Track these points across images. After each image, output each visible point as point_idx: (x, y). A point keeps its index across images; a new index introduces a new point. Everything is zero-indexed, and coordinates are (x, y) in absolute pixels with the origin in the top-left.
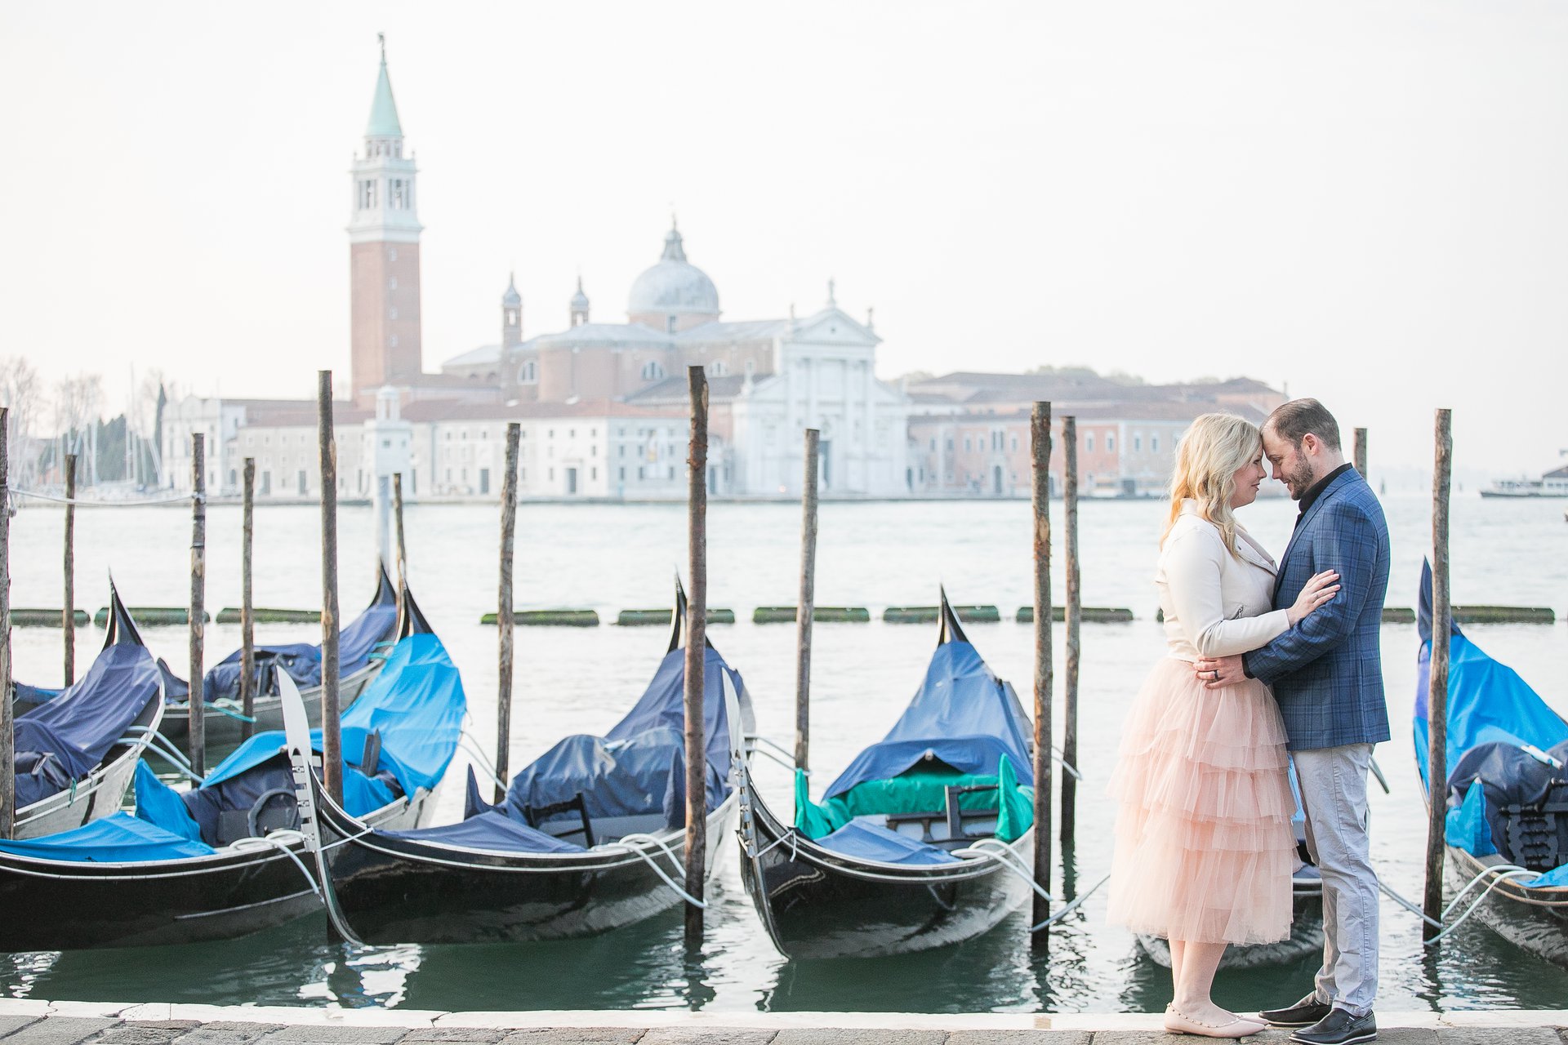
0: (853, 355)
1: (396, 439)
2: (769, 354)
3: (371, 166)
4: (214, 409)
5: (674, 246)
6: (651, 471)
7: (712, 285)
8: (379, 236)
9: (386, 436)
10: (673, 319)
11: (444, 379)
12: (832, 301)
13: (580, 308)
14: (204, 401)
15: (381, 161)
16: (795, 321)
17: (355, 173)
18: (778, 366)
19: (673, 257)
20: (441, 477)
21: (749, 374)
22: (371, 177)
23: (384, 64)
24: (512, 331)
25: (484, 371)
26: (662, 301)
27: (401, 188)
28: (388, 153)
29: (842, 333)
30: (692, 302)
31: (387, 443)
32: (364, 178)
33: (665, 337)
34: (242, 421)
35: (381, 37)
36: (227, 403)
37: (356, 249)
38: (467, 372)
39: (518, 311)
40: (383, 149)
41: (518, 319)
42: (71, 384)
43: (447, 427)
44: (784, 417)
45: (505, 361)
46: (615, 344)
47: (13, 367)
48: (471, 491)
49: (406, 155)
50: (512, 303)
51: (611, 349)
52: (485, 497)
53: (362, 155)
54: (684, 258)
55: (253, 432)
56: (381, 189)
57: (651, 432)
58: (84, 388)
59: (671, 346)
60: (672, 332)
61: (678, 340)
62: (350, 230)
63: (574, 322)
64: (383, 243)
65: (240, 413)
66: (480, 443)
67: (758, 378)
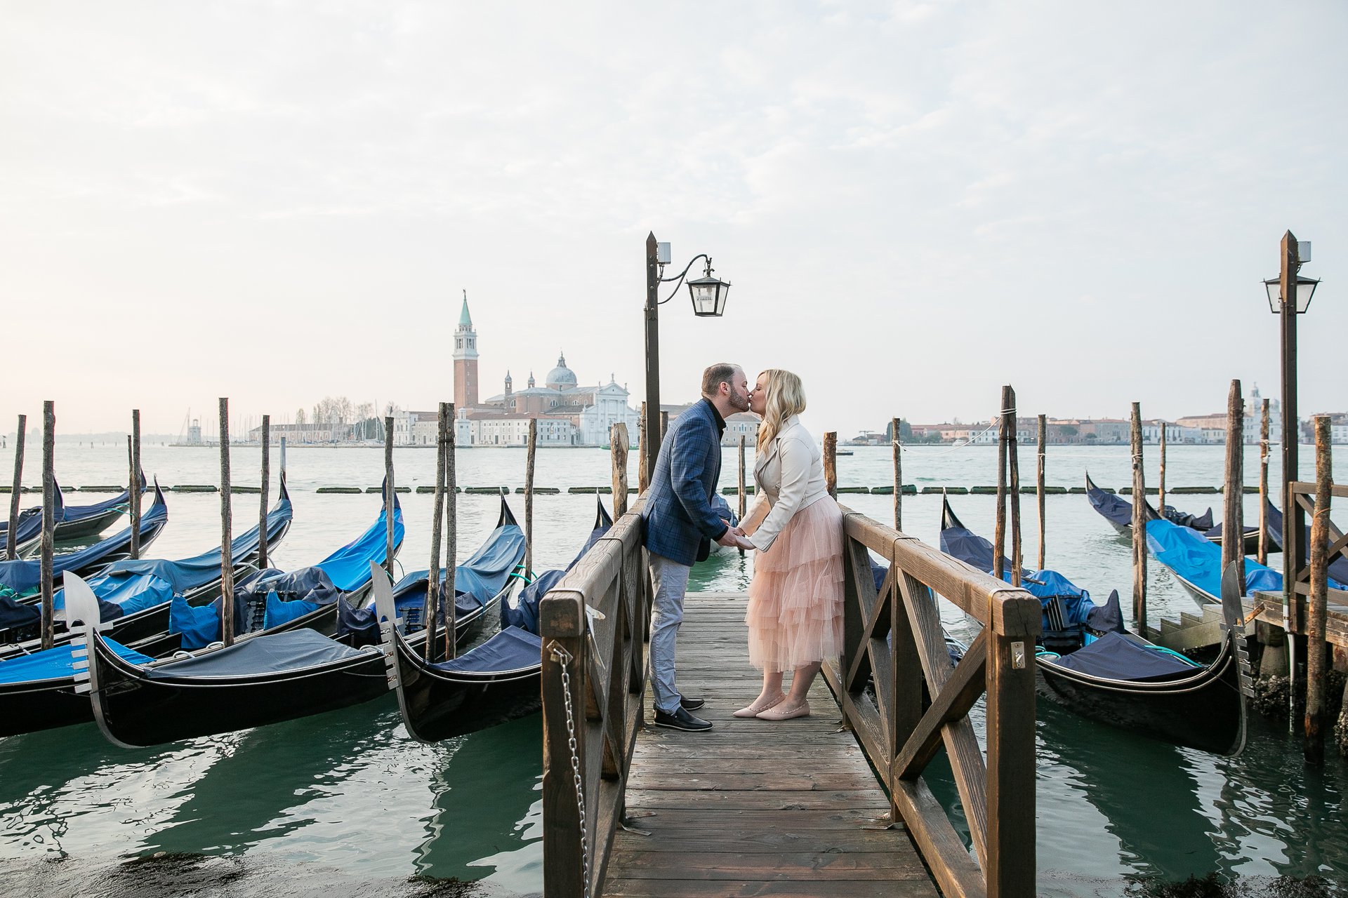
0: (620, 398)
1: (465, 425)
2: (592, 398)
3: (461, 334)
4: (407, 415)
5: (562, 362)
6: (552, 437)
7: (574, 375)
8: (464, 358)
9: (461, 425)
10: (561, 386)
11: (485, 406)
12: (613, 381)
13: (531, 382)
14: (404, 412)
15: (464, 333)
16: (600, 387)
17: (455, 336)
18: (594, 402)
19: (561, 366)
20: (482, 438)
21: (585, 405)
22: (461, 338)
23: (465, 300)
24: (508, 390)
25: (499, 403)
26: (557, 380)
27: (471, 342)
28: (467, 330)
29: (616, 392)
30: (567, 381)
31: (462, 427)
32: (458, 338)
33: (558, 392)
34: (417, 420)
35: (464, 291)
36: (411, 413)
37: (455, 362)
38: (494, 403)
39: (510, 383)
40: (465, 328)
41: (510, 386)
42: (362, 406)
43: (484, 422)
44: (597, 419)
45: (506, 400)
46: (541, 395)
47: (342, 400)
48: (492, 443)
49: (473, 331)
50: (508, 381)
51: (540, 396)
52: (497, 445)
53: (458, 331)
54: (565, 366)
55: (420, 423)
56: (464, 343)
57: (552, 424)
58: (365, 408)
59: (560, 395)
60: (561, 391)
61: (562, 393)
62: (453, 356)
63: (529, 387)
64: (465, 360)
65: (417, 416)
66: (495, 427)
67: (587, 406)
